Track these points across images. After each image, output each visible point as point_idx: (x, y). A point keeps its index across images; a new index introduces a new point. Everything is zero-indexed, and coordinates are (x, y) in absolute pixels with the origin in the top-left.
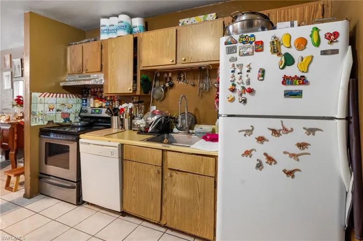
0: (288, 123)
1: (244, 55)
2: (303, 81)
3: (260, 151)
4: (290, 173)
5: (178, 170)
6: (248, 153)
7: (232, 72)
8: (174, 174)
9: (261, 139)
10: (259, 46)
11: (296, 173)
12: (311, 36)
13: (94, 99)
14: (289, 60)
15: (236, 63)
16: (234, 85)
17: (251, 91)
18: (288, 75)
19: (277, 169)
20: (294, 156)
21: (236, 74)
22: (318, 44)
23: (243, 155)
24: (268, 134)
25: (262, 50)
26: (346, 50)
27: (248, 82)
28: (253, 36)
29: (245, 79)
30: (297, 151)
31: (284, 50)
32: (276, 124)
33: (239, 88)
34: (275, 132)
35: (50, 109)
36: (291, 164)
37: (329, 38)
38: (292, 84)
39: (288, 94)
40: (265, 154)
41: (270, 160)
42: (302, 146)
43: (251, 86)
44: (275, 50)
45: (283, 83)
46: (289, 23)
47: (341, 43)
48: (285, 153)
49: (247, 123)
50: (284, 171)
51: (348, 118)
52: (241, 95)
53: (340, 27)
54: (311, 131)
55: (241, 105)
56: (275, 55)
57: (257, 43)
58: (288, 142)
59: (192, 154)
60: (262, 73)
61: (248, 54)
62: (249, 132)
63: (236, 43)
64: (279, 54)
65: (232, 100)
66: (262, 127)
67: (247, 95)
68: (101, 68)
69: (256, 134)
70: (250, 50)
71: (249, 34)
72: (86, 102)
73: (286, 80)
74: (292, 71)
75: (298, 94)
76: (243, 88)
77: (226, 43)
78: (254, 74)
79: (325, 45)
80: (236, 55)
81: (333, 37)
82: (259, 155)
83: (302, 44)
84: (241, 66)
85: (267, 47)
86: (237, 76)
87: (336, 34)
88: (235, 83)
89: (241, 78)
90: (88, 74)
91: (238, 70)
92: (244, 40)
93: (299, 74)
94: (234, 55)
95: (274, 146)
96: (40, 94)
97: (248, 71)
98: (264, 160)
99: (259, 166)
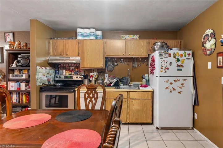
0: (179, 78)
1: (165, 57)
2: (182, 66)
3: (171, 87)
4: (179, 93)
5: (135, 99)
6: (167, 88)
7: (162, 62)
8: (133, 101)
9: (171, 83)
10: (170, 55)
11: (181, 92)
12: (184, 54)
13: (66, 70)
14: (178, 60)
15: (162, 60)
16: (162, 67)
17: (168, 69)
18: (178, 64)
19: (176, 92)
20: (180, 87)
21: (163, 63)
22: (185, 56)
23: (166, 89)
24: (173, 82)
25: (171, 56)
26: (192, 58)
27: (167, 66)
28: (168, 52)
29: (166, 65)
30: (181, 86)
31: (177, 57)
32: (175, 79)
33: (164, 68)
34: (175, 81)
35: (43, 76)
36: (180, 90)
37: (188, 55)
38: (179, 67)
39: (178, 70)
40: (172, 88)
41: (174, 89)
42: (182, 84)
43: (168, 67)
44: (175, 57)
45: (177, 67)
46: (176, 48)
47: (191, 57)
48: (178, 87)
49: (166, 79)
50: (178, 92)
51: (193, 76)
52: (164, 70)
53: (190, 52)
54: (185, 80)
55: (165, 73)
56: (175, 58)
57: (169, 54)
58: (179, 84)
59: (142, 92)
60: (171, 63)
61: (166, 57)
62: (167, 81)
63: (162, 53)
64: (176, 58)
65: (162, 72)
66: (171, 80)
67: (166, 70)
68: (79, 54)
69: (170, 82)
70: (167, 56)
71: (167, 51)
72: (58, 72)
73: (178, 66)
74: (179, 63)
75: (181, 70)
76: (165, 68)
77: (159, 53)
78: (168, 63)
79: (187, 57)
80: (163, 57)
81: (189, 55)
82: (170, 88)
83: (181, 56)
84: (164, 61)
85: (172, 55)
86: (163, 64)
87: (190, 54)
88: (163, 66)
89: (164, 65)
90: (67, 57)
91: (163, 62)
92: (165, 52)
93: (181, 64)
94: (162, 57)
95: (175, 85)
96: (40, 67)
97: (167, 62)
98: (172, 89)
99: (171, 91)
